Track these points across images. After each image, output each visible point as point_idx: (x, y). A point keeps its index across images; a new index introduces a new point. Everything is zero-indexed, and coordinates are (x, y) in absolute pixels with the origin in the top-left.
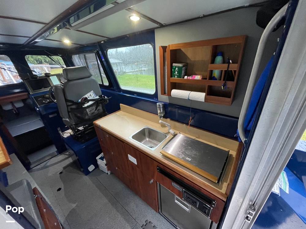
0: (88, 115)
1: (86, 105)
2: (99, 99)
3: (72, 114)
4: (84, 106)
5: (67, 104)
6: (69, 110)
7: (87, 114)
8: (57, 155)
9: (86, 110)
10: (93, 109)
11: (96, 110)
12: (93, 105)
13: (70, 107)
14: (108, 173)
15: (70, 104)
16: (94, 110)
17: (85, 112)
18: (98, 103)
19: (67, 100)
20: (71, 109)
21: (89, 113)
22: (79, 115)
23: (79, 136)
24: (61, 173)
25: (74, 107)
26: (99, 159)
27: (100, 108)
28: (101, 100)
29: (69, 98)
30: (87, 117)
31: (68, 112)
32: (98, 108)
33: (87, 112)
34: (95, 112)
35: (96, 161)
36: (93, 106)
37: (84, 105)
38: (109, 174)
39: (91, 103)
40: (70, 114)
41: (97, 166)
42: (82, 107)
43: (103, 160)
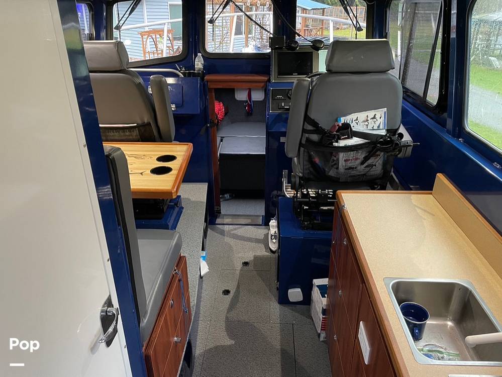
0: (337, 168)
1: (342, 143)
2: (382, 136)
3: (304, 151)
4: (336, 144)
5: (305, 128)
6: (303, 142)
7: (335, 166)
8: (261, 225)
9: (337, 155)
10: (357, 159)
11: (362, 163)
12: (360, 149)
13: (307, 135)
14: (319, 335)
15: (310, 128)
16: (359, 162)
17: (335, 159)
18: (374, 148)
19: (307, 119)
20: (308, 140)
21: (342, 163)
22: (317, 160)
23: (305, 207)
24: (246, 264)
25: (315, 137)
26: (317, 286)
27: (378, 162)
28: (385, 142)
29: (313, 115)
30: (332, 173)
31: (301, 145)
32: (370, 162)
33: (338, 160)
34: (359, 168)
35: (311, 286)
36: (360, 151)
37: (337, 142)
38: (322, 339)
39: (355, 141)
40: (302, 149)
41: (307, 300)
42: (332, 143)
43: (323, 296)
